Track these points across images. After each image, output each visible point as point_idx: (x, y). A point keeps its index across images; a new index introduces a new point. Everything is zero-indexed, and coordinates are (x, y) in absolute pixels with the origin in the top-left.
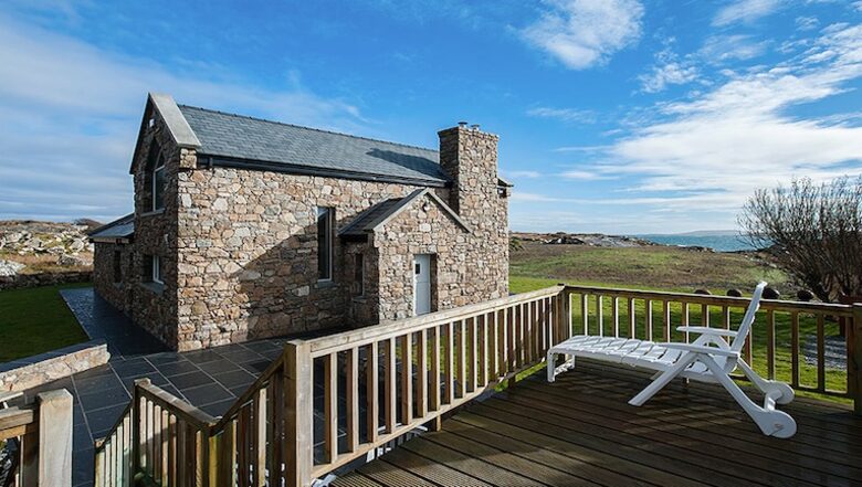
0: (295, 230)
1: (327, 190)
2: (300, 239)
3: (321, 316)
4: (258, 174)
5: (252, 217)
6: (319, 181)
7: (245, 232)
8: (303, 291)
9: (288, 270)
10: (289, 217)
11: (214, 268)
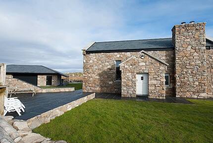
0: (109, 67)
1: (118, 56)
2: (110, 69)
3: (115, 90)
4: (100, 54)
5: (98, 64)
6: (116, 53)
7: (96, 67)
8: (111, 83)
9: (106, 77)
10: (107, 63)
11: (89, 75)
